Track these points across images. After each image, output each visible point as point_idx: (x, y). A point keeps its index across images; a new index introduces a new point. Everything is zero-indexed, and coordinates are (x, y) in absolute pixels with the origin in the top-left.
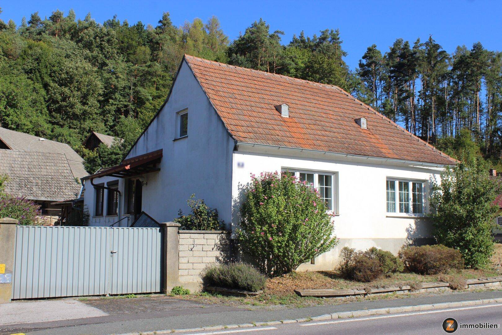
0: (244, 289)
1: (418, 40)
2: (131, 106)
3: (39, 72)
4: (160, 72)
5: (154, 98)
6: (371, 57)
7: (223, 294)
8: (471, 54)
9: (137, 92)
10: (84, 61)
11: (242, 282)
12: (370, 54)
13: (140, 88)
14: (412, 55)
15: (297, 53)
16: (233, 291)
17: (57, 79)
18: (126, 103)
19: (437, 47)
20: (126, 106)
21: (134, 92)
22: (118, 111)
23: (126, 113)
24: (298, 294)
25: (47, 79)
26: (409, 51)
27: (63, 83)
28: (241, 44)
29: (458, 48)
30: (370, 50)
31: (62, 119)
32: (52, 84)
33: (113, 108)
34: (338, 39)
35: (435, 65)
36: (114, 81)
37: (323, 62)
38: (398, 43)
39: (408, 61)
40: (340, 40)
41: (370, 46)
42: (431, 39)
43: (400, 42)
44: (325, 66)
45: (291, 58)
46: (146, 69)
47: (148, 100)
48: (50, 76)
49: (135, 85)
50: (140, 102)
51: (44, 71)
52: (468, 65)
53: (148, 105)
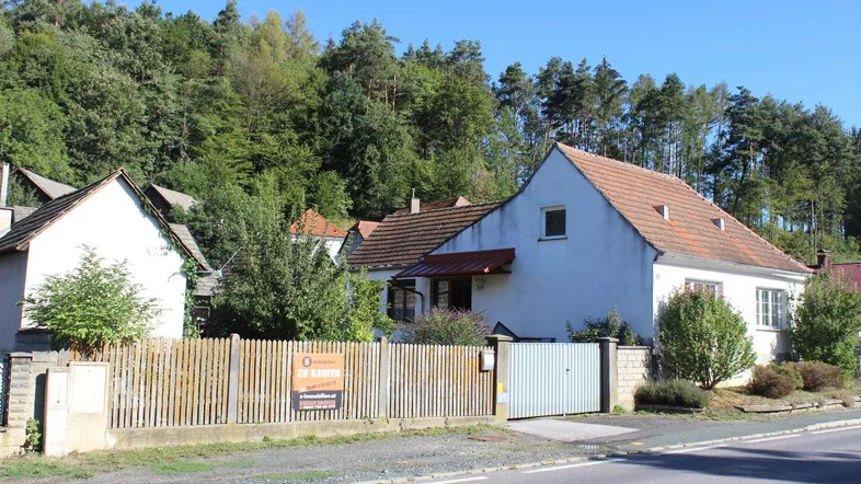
0: (690, 405)
1: (584, 61)
2: (184, 142)
3: (51, 84)
4: (230, 93)
5: (220, 131)
6: (513, 81)
7: (666, 411)
8: (664, 90)
9: (196, 122)
10: (112, 69)
11: (689, 398)
12: (511, 75)
13: (196, 116)
14: (577, 83)
15: (423, 72)
16: (677, 408)
17: (79, 98)
18: (176, 138)
19: (613, 73)
20: (176, 143)
21: (188, 122)
22: (163, 148)
23: (175, 154)
24: (742, 410)
25: (63, 96)
26: (572, 76)
27: (89, 104)
28: (342, 55)
29: (641, 77)
30: (510, 69)
31: (89, 159)
32: (74, 106)
33: (158, 144)
34: (480, 54)
35: (610, 100)
36: (160, 103)
37: (465, 90)
38: (553, 63)
39: (572, 91)
40: (481, 57)
41: (512, 64)
42: (605, 62)
43: (557, 62)
44: (468, 96)
45: (419, 81)
46: (207, 87)
47: (210, 134)
48: (67, 91)
49: (189, 110)
50: (196, 136)
51: (58, 82)
52: (658, 104)
53: (209, 142)
